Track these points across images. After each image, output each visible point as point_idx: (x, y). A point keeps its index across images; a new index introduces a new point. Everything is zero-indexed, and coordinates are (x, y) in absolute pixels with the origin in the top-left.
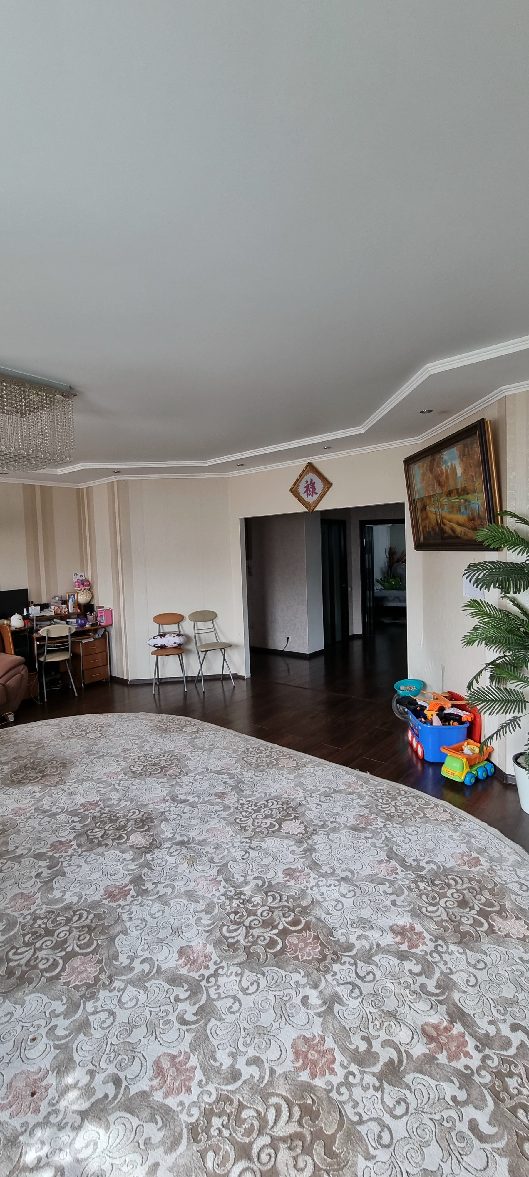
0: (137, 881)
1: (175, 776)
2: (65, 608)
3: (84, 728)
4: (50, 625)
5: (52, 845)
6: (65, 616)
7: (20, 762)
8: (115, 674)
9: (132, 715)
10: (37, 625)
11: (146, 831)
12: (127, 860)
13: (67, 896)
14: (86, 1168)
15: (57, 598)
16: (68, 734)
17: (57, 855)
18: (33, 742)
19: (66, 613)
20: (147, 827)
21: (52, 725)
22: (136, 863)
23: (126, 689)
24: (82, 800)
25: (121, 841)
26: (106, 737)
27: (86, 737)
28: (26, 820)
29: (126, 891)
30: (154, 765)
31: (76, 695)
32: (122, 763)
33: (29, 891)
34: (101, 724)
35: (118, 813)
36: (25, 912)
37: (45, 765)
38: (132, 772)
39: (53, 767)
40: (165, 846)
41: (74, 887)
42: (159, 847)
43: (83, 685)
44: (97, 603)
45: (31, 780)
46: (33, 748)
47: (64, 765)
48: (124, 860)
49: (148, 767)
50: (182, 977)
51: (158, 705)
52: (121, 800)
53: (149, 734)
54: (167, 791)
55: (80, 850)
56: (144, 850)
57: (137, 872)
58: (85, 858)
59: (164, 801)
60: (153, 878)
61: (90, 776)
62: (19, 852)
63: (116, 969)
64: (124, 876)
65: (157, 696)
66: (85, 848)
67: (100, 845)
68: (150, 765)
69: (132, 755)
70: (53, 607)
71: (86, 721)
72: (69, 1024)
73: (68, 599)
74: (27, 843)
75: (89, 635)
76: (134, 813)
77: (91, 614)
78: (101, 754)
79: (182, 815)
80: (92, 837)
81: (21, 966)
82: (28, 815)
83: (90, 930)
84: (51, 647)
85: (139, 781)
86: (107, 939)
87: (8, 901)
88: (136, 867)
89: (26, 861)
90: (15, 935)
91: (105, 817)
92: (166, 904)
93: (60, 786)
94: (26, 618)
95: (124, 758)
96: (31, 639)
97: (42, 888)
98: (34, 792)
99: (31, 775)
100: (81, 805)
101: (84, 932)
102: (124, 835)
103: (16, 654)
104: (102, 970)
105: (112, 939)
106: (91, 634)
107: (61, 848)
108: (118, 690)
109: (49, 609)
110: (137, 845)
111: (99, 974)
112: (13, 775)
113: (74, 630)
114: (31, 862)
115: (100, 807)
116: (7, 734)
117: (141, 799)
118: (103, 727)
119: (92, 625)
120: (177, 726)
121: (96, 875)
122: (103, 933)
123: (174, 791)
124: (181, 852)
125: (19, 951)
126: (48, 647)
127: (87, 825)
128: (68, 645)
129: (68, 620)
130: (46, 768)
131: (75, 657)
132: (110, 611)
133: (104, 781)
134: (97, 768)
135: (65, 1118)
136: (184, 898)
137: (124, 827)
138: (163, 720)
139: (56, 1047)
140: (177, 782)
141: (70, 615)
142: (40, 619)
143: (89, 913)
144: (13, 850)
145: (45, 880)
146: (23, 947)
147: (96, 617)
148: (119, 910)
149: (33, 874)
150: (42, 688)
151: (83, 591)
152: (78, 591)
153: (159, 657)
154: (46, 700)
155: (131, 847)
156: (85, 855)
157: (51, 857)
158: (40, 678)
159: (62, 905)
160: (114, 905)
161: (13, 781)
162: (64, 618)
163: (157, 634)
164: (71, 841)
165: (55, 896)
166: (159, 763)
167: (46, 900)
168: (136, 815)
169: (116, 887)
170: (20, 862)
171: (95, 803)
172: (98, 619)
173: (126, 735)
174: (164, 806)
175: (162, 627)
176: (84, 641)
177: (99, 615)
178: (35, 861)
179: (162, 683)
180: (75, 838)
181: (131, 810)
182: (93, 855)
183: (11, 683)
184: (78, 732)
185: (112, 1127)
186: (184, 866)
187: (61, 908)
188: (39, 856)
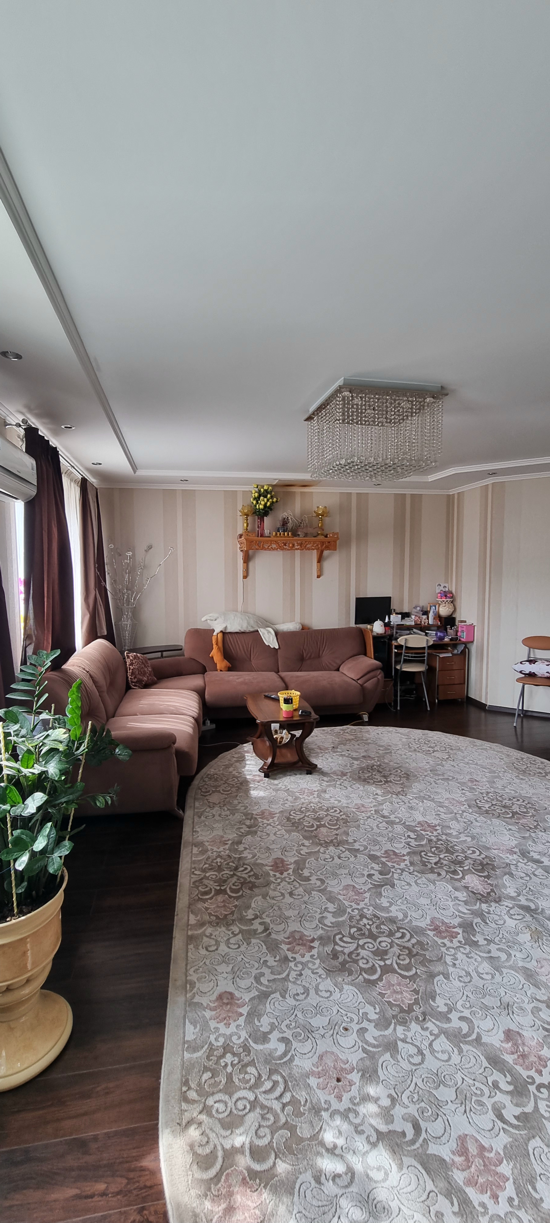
0: (468, 927)
1: (528, 828)
2: (425, 619)
3: (433, 745)
4: (409, 634)
5: (386, 852)
6: (425, 627)
7: (369, 761)
8: (473, 695)
9: (487, 744)
10: (397, 633)
11: (485, 877)
12: (459, 901)
13: (393, 908)
14: (374, 1190)
15: (418, 608)
16: (416, 747)
17: (390, 864)
18: (382, 746)
19: (426, 624)
20: (486, 874)
21: (401, 734)
22: (468, 908)
23: (483, 714)
24: (421, 819)
25: (456, 877)
26: (454, 760)
27: (432, 754)
28: (366, 818)
29: (453, 932)
30: (505, 807)
31: (429, 709)
32: (468, 794)
33: (360, 887)
34: (451, 746)
35: (456, 845)
36: (355, 906)
37: (390, 771)
38: (477, 806)
39: (396, 775)
40: (506, 904)
41: (402, 903)
42: (498, 901)
43: (437, 701)
44: (459, 617)
45: (376, 782)
46: (381, 752)
47: (407, 776)
48: (456, 898)
49: (497, 807)
50: (506, 1064)
51: (520, 740)
52: (461, 833)
53: (503, 770)
54: (517, 842)
55: (411, 868)
56: (480, 897)
57: (469, 917)
58: (416, 878)
59: (512, 852)
60: (486, 933)
61: (432, 796)
62: (357, 846)
63: (432, 1009)
64: (454, 916)
65: (519, 730)
66: (417, 868)
67: (432, 871)
68: (499, 806)
69: (480, 788)
70: (413, 617)
71: (435, 738)
72: (379, 1036)
73: (429, 609)
74: (364, 840)
75: (448, 649)
76: (474, 852)
77: (451, 627)
78: (446, 777)
79: (532, 876)
80: (426, 860)
81: (344, 954)
82: (369, 814)
83: (411, 955)
84: (409, 656)
85: (485, 820)
86: (426, 972)
87: (341, 888)
88: (469, 912)
89: (362, 858)
90: (343, 922)
91: (442, 844)
92: (498, 969)
93: (401, 797)
94: (387, 625)
95: (470, 788)
96: (390, 645)
97: (371, 890)
98: (377, 794)
99: (376, 777)
100: (419, 823)
101: (404, 953)
102: (460, 872)
103: (375, 658)
104: (416, 1002)
105: (432, 976)
106: (449, 648)
107: (394, 859)
108: (473, 713)
109: (410, 618)
110: (473, 888)
111: (414, 1004)
112: (360, 772)
113: (431, 643)
114: (366, 860)
115: (438, 831)
116: (361, 732)
117: (484, 839)
118: (452, 749)
119: (451, 640)
120: (540, 770)
121: (424, 901)
122: (422, 963)
123: (526, 846)
124: (524, 920)
125: (344, 939)
126: (405, 656)
127: (422, 845)
128: (424, 657)
129: (427, 631)
130: (391, 774)
131: (431, 670)
132: (472, 627)
133: (446, 807)
134: (439, 790)
135: (362, 1125)
136: (522, 974)
137: (460, 863)
138: (522, 759)
139: (365, 1051)
140: (530, 836)
141: (430, 627)
142: (401, 627)
143: (412, 936)
144: (351, 843)
145: (375, 883)
146: (348, 937)
147: (457, 631)
148: (443, 949)
149: (366, 873)
150: (396, 696)
151: (445, 603)
152: (440, 603)
153: (526, 686)
154: (399, 708)
155: (465, 887)
156: (416, 876)
157: (383, 863)
158: (395, 685)
159: (387, 915)
160: (440, 941)
161: (360, 778)
162: (424, 629)
163: (526, 660)
164: (404, 855)
165: (382, 903)
166: (511, 807)
167: (374, 903)
168: (475, 855)
169: (443, 923)
170: (356, 856)
171: (433, 826)
172: (458, 634)
173: (476, 764)
174: (511, 857)
175: (534, 652)
176: (442, 656)
177: (459, 630)
178: (369, 861)
179: (526, 715)
180: (408, 854)
181: (471, 847)
182: (424, 879)
183: (368, 685)
184: (425, 748)
185: (405, 1170)
186: (525, 937)
187: (386, 918)
188: (373, 858)
